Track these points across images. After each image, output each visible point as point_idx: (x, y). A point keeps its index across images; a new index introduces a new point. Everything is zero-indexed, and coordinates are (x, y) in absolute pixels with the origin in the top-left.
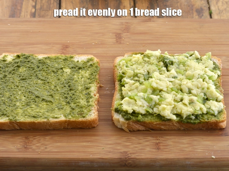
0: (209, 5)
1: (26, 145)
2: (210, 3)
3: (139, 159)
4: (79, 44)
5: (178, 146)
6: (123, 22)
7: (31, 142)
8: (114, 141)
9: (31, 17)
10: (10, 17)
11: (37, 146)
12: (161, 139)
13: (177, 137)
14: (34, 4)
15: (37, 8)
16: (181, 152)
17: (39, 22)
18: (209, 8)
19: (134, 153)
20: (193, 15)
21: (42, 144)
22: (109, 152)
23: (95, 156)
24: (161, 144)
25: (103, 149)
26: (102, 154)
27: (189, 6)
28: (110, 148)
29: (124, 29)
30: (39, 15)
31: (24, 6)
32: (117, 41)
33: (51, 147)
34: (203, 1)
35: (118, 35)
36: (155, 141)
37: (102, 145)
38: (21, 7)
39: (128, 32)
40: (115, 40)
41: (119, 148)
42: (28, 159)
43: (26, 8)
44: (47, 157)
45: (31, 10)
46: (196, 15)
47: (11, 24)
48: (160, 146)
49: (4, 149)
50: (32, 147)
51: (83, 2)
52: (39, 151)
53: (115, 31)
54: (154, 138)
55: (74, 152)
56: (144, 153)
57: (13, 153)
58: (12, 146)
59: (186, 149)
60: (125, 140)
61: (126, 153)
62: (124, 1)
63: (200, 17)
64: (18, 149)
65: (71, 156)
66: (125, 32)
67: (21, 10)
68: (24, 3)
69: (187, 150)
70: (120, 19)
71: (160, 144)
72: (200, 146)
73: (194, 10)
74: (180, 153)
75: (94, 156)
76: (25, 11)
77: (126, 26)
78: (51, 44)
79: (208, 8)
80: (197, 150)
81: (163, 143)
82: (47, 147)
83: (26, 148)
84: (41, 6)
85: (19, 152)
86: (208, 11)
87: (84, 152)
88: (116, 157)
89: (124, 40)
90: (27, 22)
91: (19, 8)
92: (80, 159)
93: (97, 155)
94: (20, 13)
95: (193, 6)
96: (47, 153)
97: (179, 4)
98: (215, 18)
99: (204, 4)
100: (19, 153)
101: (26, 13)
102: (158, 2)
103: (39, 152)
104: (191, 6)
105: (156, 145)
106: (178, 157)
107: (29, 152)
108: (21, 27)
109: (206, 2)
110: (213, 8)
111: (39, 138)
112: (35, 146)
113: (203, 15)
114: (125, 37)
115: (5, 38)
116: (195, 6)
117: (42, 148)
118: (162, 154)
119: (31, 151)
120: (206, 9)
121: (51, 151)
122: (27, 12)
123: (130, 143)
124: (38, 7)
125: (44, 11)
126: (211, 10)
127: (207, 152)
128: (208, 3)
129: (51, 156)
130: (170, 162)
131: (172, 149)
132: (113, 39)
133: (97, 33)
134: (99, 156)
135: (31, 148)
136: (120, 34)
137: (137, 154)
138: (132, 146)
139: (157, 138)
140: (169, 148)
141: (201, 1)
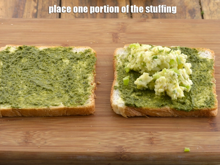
0: (201, 6)
1: (27, 140)
2: (202, 4)
3: (133, 153)
4: (78, 43)
5: (170, 141)
6: (120, 23)
7: (32, 137)
8: (110, 136)
9: (33, 17)
10: (13, 17)
11: (37, 141)
12: (154, 134)
13: (169, 133)
14: (36, 5)
15: (38, 9)
17: (41, 22)
18: (201, 9)
19: (128, 148)
20: (186, 15)
21: (42, 139)
22: (105, 146)
24: (154, 139)
25: (100, 143)
26: (99, 148)
28: (106, 142)
29: (121, 29)
30: (40, 15)
31: (26, 7)
32: (114, 40)
33: (50, 141)
34: (195, 3)
35: (114, 35)
36: (148, 136)
37: (99, 140)
38: (24, 8)
39: (124, 32)
40: (112, 39)
41: (114, 142)
42: (28, 152)
44: (46, 151)
46: (189, 16)
47: (13, 24)
48: (153, 140)
50: (32, 141)
51: (82, 3)
52: (39, 145)
53: (112, 31)
55: (72, 146)
56: (138, 148)
57: (14, 147)
58: (13, 140)
59: (178, 144)
60: (120, 135)
61: (122, 147)
62: (121, 2)
63: (192, 18)
64: (19, 143)
65: (69, 150)
66: (122, 32)
67: (23, 11)
68: (26, 4)
70: (116, 20)
72: (191, 141)
73: (187, 11)
74: (172, 147)
75: (91, 151)
76: (27, 11)
77: (122, 26)
78: (51, 43)
79: (200, 9)
81: (156, 138)
82: (46, 141)
83: (26, 142)
84: (42, 7)
85: (20, 146)
86: (200, 12)
87: (81, 146)
88: (112, 152)
89: (121, 39)
90: (29, 22)
91: (22, 9)
92: (78, 153)
93: (94, 149)
94: (23, 14)
95: (186, 7)
96: (47, 147)
98: (207, 19)
99: (197, 6)
100: (20, 147)
101: (28, 14)
103: (39, 147)
104: (184, 7)
105: (149, 140)
106: (170, 151)
108: (23, 26)
109: (198, 4)
110: (204, 9)
111: (39, 133)
112: (35, 140)
113: (195, 16)
114: (121, 36)
115: (8, 37)
116: (188, 7)
117: (42, 143)
118: (155, 149)
119: (31, 145)
120: (198, 10)
121: (51, 145)
122: (29, 12)
123: (125, 138)
124: (40, 7)
125: (45, 12)
126: (203, 11)
127: (198, 147)
128: (200, 4)
129: (50, 150)
130: (162, 156)
132: (110, 38)
133: (95, 33)
134: (96, 150)
135: (30, 142)
136: (116, 34)
137: (132, 149)
138: (127, 141)
139: (151, 133)
140: (162, 143)
141: (194, 2)
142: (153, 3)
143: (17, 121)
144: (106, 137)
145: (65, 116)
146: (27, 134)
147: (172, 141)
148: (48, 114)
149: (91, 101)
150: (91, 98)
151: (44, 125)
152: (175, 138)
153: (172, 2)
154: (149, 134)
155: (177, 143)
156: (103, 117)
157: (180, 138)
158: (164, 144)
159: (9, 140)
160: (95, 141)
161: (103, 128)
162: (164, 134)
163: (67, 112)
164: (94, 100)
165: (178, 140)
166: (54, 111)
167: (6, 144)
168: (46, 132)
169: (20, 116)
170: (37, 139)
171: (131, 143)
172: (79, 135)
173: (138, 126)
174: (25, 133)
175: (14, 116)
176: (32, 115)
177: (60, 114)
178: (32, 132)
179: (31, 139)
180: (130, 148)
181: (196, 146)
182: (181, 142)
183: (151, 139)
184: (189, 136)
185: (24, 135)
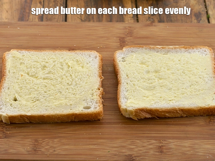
0: (207, 9)
1: (35, 148)
2: (207, 7)
4: (85, 47)
5: (180, 150)
6: (126, 27)
7: (40, 145)
8: (119, 144)
9: (39, 21)
10: (19, 21)
11: (46, 149)
12: (163, 143)
13: (179, 141)
16: (183, 155)
17: (47, 25)
18: (207, 12)
19: (138, 156)
20: (192, 19)
21: (50, 147)
22: (115, 155)
23: (101, 159)
25: (109, 151)
26: (108, 157)
28: (115, 151)
29: (128, 34)
30: (46, 18)
32: (121, 45)
33: (59, 149)
34: (201, 6)
35: (121, 39)
36: (158, 145)
37: (108, 148)
38: (30, 10)
39: (131, 37)
40: (119, 44)
41: (124, 151)
44: (55, 160)
46: (194, 19)
47: (20, 28)
48: (163, 149)
49: (14, 151)
50: (41, 149)
52: (48, 153)
53: (119, 35)
54: (157, 141)
55: (81, 155)
56: (148, 156)
57: (23, 156)
58: (22, 148)
59: (187, 153)
60: (129, 143)
61: (131, 156)
62: (127, 5)
63: (198, 21)
64: (28, 151)
66: (129, 37)
67: (29, 13)
69: (189, 153)
70: (123, 24)
71: (163, 147)
72: (201, 150)
73: (193, 14)
77: (129, 30)
78: (58, 48)
79: (205, 12)
80: (198, 153)
81: (166, 146)
82: (55, 149)
83: (35, 150)
85: (29, 154)
86: (206, 15)
87: (91, 155)
88: (122, 160)
89: (128, 44)
90: (35, 25)
91: (28, 11)
93: (103, 157)
94: (29, 16)
96: (56, 156)
98: (213, 23)
99: (202, 9)
100: (29, 156)
101: (34, 16)
103: (48, 155)
107: (39, 155)
108: (29, 30)
109: (204, 7)
110: (210, 12)
111: (48, 141)
112: (44, 149)
113: (201, 19)
114: (128, 41)
115: (14, 41)
116: (194, 11)
117: (51, 151)
118: (165, 157)
119: (40, 153)
120: (204, 13)
121: (60, 153)
123: (135, 146)
126: (209, 14)
127: (208, 155)
128: (206, 7)
131: (175, 152)
132: (117, 43)
133: (102, 37)
134: (105, 158)
135: (40, 151)
136: (123, 38)
137: (141, 157)
138: (137, 149)
139: (160, 141)
140: (172, 151)
141: (199, 5)
142: (158, 6)
143: (25, 129)
144: (115, 145)
145: (73, 122)
146: (36, 141)
147: (181, 149)
148: (56, 120)
149: (99, 106)
150: (99, 103)
151: (53, 133)
152: (185, 147)
153: (178, 5)
154: (158, 142)
155: (187, 151)
156: (112, 124)
157: (189, 147)
158: (174, 153)
159: (18, 148)
160: (105, 149)
161: (112, 136)
162: (173, 142)
163: (75, 118)
164: (102, 105)
165: (188, 149)
166: (63, 117)
167: (14, 153)
168: (55, 140)
169: (28, 123)
170: (46, 147)
171: (141, 152)
172: (88, 143)
173: (147, 134)
174: (33, 141)
175: (22, 122)
176: (40, 122)
177: (68, 120)
178: (41, 139)
179: (40, 147)
180: (140, 156)
181: (206, 154)
182: (190, 150)
183: (160, 147)
184: (198, 144)
185: (33, 143)
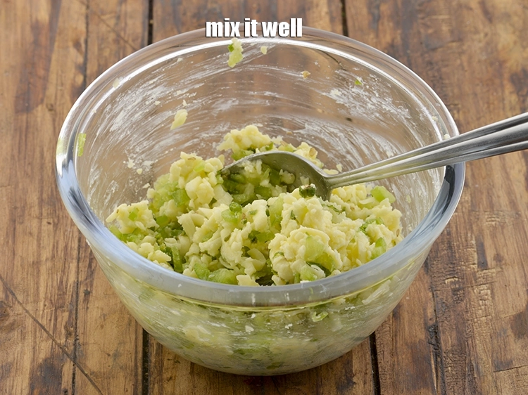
27: (492, 64)
43: (60, 72)
45: (74, 77)
97: (464, 58)
102: (409, 52)
